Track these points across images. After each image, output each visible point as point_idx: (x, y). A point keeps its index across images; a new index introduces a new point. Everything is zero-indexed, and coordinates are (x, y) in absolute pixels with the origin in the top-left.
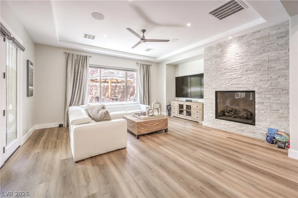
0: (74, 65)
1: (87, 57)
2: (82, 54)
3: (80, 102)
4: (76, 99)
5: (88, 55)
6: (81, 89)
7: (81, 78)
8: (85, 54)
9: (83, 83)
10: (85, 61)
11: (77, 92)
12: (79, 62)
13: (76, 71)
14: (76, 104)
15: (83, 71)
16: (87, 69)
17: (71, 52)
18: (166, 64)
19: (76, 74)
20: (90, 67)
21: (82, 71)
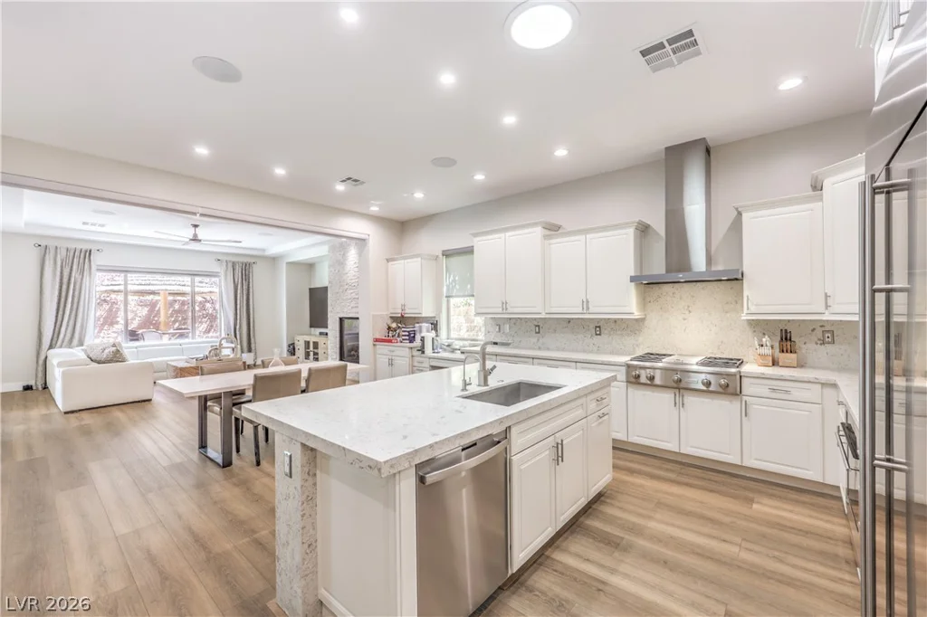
0: (59, 269)
1: (90, 251)
2: (79, 246)
3: (75, 341)
4: (65, 335)
5: (94, 248)
6: (76, 315)
7: (77, 293)
8: (85, 247)
9: (82, 303)
10: (87, 260)
11: (68, 322)
12: (72, 263)
13: (65, 280)
14: (65, 344)
15: (82, 279)
16: (92, 276)
17: (52, 244)
18: (287, 263)
19: (64, 287)
20: (98, 270)
21: (79, 280)
